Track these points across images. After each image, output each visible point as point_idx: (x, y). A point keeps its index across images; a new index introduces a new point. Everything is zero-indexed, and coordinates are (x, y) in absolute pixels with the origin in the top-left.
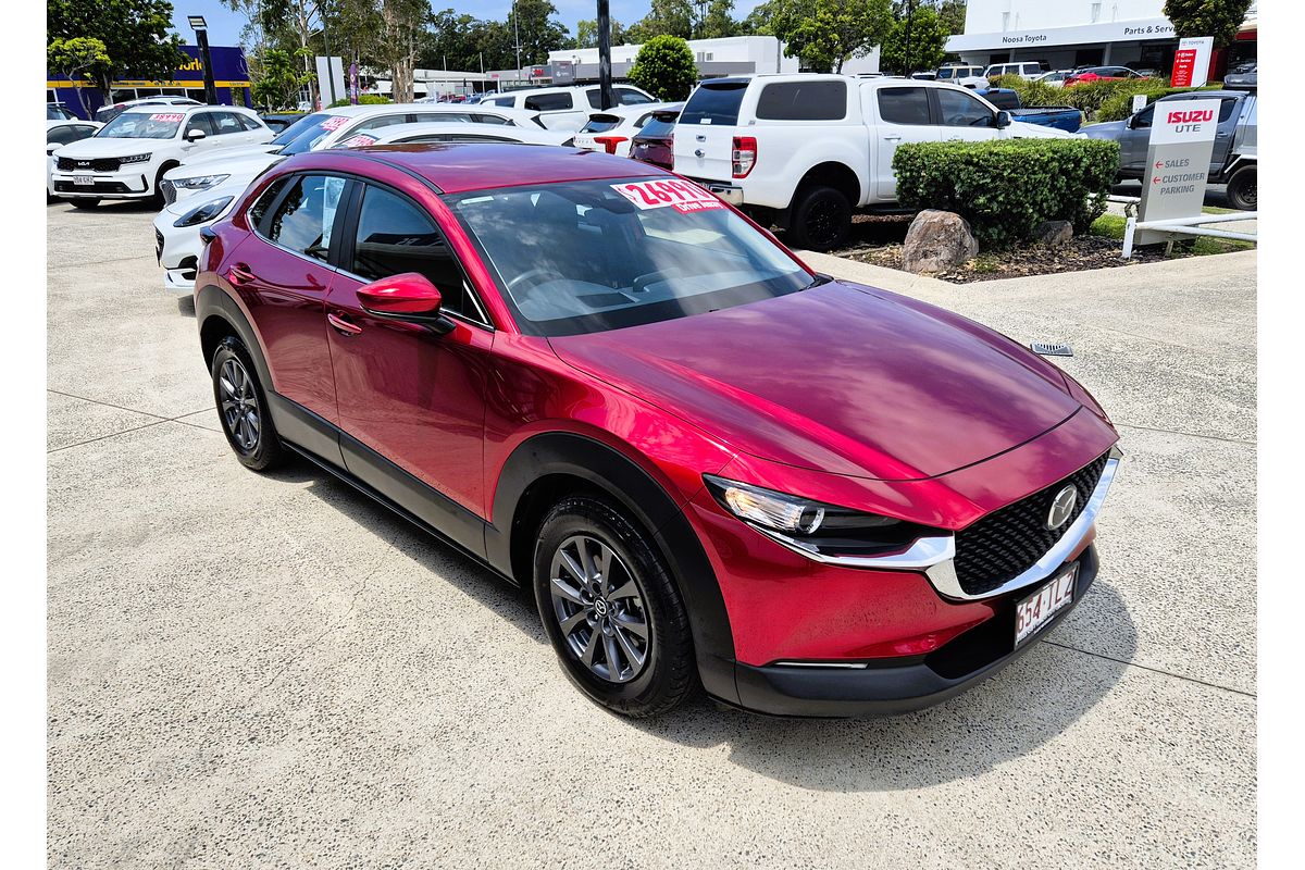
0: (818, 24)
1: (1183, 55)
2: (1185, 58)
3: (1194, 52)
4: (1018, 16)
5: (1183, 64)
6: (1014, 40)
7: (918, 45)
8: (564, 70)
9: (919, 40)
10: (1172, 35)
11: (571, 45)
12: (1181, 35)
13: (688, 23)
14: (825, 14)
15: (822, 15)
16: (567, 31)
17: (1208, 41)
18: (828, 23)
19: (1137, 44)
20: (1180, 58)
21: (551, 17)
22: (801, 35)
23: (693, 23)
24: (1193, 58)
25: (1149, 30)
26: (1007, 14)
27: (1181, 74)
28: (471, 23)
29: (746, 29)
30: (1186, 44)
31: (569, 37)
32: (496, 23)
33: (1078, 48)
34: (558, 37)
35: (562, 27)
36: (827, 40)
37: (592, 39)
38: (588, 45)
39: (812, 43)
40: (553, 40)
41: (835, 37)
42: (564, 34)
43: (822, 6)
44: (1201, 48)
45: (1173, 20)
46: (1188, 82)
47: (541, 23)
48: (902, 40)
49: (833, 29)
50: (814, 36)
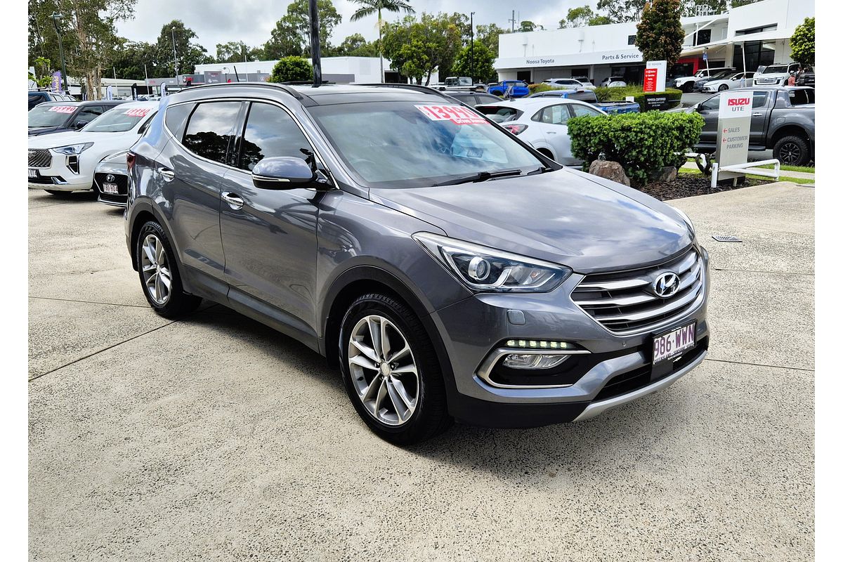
0: (414, 49)
1: (649, 72)
2: (651, 74)
3: (656, 70)
4: (533, 46)
5: (650, 77)
6: (533, 62)
7: (477, 64)
8: (214, 78)
9: (477, 60)
10: (640, 59)
11: (209, 61)
12: (646, 59)
14: (417, 41)
15: (415, 43)
16: (205, 51)
17: (664, 63)
18: (419, 48)
19: (609, 66)
20: (648, 74)
21: (192, 41)
22: (401, 56)
23: (303, 47)
24: (656, 74)
25: (617, 57)
26: (525, 45)
27: (650, 84)
28: (127, 43)
29: (339, 52)
30: (650, 65)
32: (147, 44)
33: (571, 68)
34: (199, 55)
35: (201, 47)
36: (420, 59)
37: (227, 57)
38: (224, 61)
39: (410, 61)
40: (196, 57)
41: (425, 57)
42: (204, 53)
43: (415, 37)
44: (660, 67)
45: (641, 49)
46: (654, 89)
47: (184, 44)
48: (466, 61)
49: (424, 52)
50: (411, 57)
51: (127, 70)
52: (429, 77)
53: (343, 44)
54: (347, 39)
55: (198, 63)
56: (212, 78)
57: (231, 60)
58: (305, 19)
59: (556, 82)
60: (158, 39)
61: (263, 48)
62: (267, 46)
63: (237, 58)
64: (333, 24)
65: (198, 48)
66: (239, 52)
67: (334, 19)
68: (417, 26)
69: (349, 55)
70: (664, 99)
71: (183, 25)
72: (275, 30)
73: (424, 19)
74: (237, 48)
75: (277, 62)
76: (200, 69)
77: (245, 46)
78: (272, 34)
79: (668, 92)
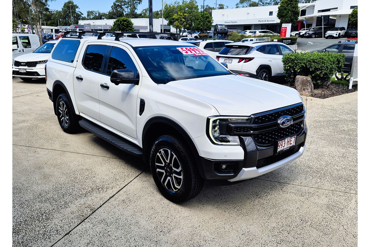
0: (179, 16)
2: (284, 29)
4: (227, 16)
5: (283, 31)
6: (228, 22)
8: (88, 27)
11: (84, 19)
12: (282, 23)
13: (123, 13)
18: (181, 16)
21: (77, 10)
22: (173, 19)
24: (286, 29)
25: (265, 21)
26: (223, 15)
27: (283, 34)
29: (140, 16)
30: (284, 25)
31: (83, 16)
33: (244, 25)
34: (80, 16)
35: (81, 13)
36: (181, 21)
37: (92, 17)
38: (90, 19)
40: (78, 17)
43: (179, 11)
44: (289, 26)
45: (280, 18)
46: (285, 36)
49: (183, 18)
50: (177, 20)
55: (80, 19)
60: (62, 9)
61: (107, 13)
62: (110, 13)
63: (96, 18)
67: (138, 2)
68: (180, 6)
69: (144, 17)
70: (290, 41)
71: (73, 3)
72: (113, 6)
73: (183, 3)
74: (96, 13)
75: (115, 20)
76: (81, 22)
77: (100, 13)
79: (291, 37)
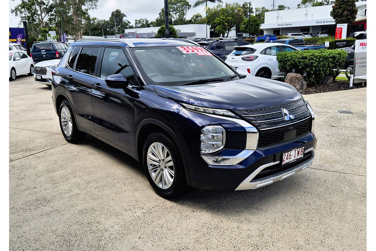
3: (342, 28)
4: (282, 18)
6: (281, 25)
7: (252, 27)
9: (252, 25)
10: (334, 23)
11: (131, 27)
12: (337, 23)
13: (171, 20)
15: (222, 17)
16: (130, 23)
17: (346, 25)
19: (320, 26)
20: (337, 30)
21: (124, 19)
23: (173, 20)
25: (324, 22)
26: (278, 17)
27: (338, 35)
28: (96, 20)
30: (339, 26)
32: (105, 20)
33: (302, 28)
35: (128, 21)
36: (224, 25)
37: (139, 25)
38: (138, 27)
39: (219, 26)
40: (126, 26)
41: (226, 24)
42: (129, 24)
43: (222, 14)
44: (344, 27)
45: (334, 18)
46: (341, 37)
47: (121, 20)
48: (247, 25)
49: (226, 21)
50: (219, 24)
51: (96, 32)
52: (228, 33)
53: (192, 18)
54: (194, 16)
55: (126, 28)
56: (131, 35)
57: (141, 27)
58: (174, 7)
59: (291, 35)
60: (110, 18)
61: (155, 21)
62: (157, 20)
63: (143, 26)
64: (187, 9)
65: (127, 22)
66: (145, 23)
67: (188, 7)
68: (223, 9)
69: (194, 23)
70: (345, 43)
71: (120, 11)
72: (161, 13)
73: (226, 6)
74: (144, 21)
75: (160, 27)
76: (127, 31)
77: (147, 20)
78: (159, 14)
79: (347, 39)
